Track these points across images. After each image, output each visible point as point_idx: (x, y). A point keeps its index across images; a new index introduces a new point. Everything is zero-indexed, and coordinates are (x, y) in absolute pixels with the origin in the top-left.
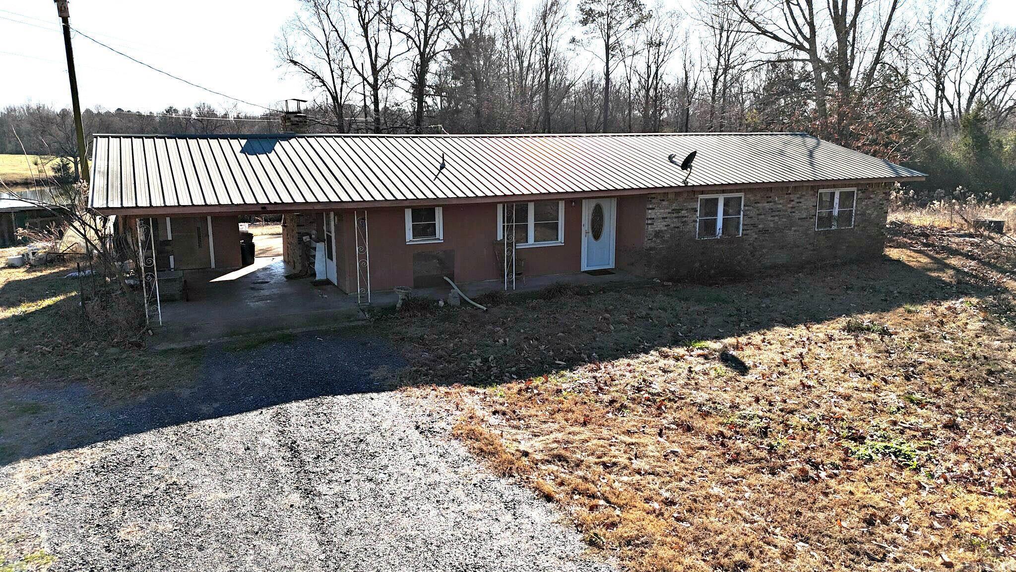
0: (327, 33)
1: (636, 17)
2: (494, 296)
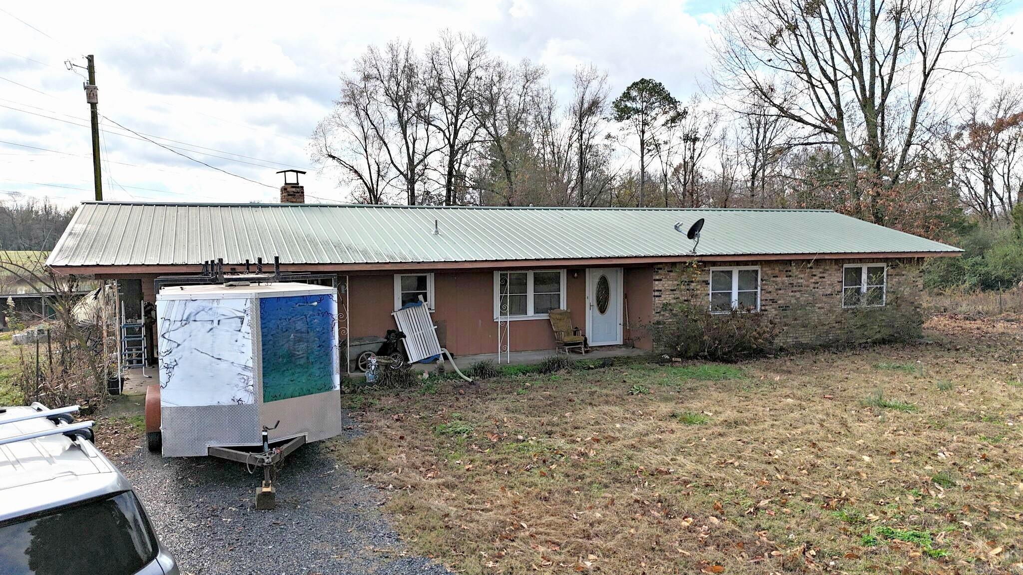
0: (366, 131)
1: (672, 113)
2: (483, 368)
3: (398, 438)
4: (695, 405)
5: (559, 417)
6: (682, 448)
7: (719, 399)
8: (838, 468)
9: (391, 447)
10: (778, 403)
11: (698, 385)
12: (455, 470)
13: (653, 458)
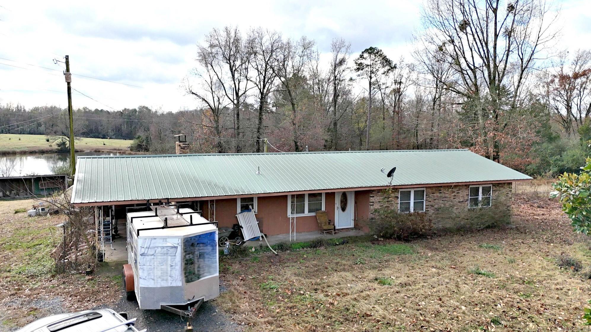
0: (212, 77)
1: (388, 67)
2: (282, 246)
3: (243, 292)
4: (387, 272)
5: (321, 280)
6: (379, 300)
7: (399, 268)
8: (449, 313)
9: (241, 298)
10: (427, 271)
11: (390, 258)
12: (271, 312)
13: (364, 306)
